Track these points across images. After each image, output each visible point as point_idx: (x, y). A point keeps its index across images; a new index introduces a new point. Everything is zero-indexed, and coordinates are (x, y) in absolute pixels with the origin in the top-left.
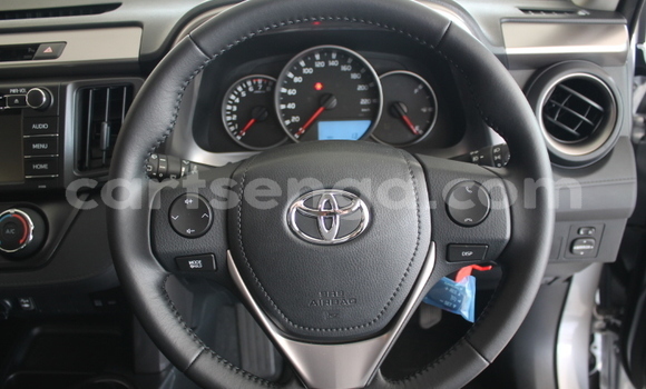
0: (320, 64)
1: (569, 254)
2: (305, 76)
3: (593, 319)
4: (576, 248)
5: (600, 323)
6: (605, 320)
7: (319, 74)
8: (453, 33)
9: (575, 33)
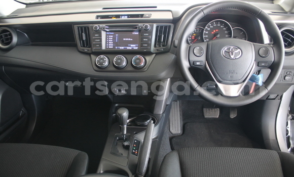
0: (215, 25)
1: (284, 80)
2: (211, 28)
3: (288, 116)
4: (286, 78)
5: (290, 117)
6: (292, 116)
7: (215, 28)
8: (262, 12)
9: (287, 18)
